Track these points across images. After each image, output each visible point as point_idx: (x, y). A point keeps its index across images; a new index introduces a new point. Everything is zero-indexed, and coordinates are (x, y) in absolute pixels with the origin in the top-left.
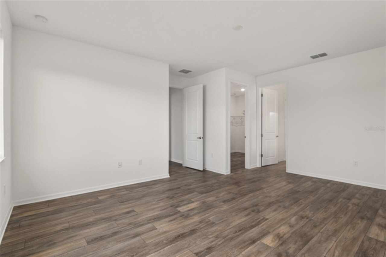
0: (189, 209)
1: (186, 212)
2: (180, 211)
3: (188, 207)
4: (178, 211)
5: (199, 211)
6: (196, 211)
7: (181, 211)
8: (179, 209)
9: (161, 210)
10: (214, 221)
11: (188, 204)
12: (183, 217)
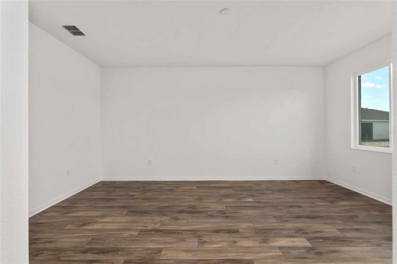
0: (293, 239)
1: (299, 235)
2: (308, 240)
3: (293, 242)
4: (310, 241)
5: (281, 232)
6: (286, 233)
7: (305, 240)
8: (308, 244)
9: (339, 251)
10: (273, 218)
11: (289, 248)
12: (305, 232)
